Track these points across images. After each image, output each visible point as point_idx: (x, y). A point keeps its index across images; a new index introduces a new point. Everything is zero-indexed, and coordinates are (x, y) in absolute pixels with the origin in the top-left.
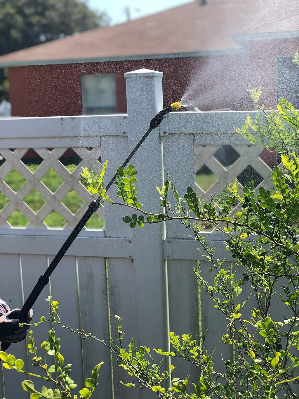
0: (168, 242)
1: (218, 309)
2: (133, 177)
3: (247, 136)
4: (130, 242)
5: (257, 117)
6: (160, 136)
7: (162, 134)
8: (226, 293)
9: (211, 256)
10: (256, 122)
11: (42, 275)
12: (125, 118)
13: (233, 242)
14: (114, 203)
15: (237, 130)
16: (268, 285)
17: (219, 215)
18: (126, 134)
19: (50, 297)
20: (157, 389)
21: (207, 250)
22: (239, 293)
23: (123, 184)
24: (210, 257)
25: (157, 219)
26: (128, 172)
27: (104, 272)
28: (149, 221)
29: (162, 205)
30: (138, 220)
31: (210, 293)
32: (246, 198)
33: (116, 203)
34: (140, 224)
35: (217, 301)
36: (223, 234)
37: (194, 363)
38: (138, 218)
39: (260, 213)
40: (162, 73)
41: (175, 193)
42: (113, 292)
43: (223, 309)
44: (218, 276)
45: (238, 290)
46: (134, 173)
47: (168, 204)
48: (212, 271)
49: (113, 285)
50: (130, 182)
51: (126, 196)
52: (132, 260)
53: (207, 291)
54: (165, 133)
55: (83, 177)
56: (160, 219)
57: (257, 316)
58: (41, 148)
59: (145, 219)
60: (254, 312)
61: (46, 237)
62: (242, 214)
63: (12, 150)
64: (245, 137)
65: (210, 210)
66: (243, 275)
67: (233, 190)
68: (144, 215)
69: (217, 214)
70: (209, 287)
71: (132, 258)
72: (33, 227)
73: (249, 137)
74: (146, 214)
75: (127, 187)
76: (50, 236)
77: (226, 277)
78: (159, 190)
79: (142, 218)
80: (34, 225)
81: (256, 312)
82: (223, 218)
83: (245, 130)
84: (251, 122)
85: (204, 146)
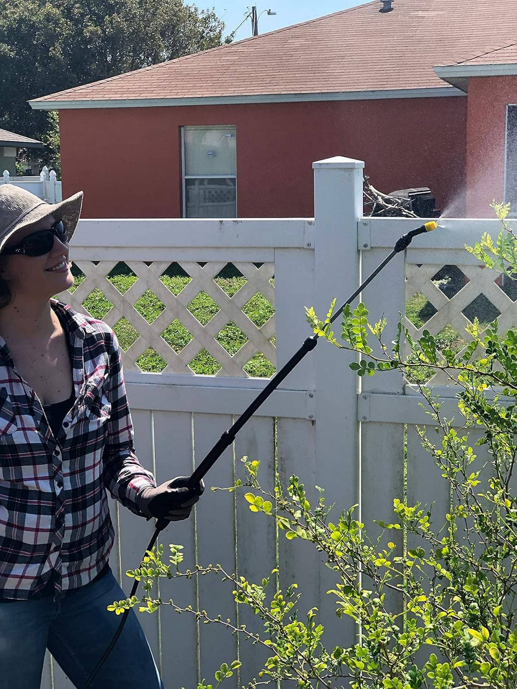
0: (365, 398)
1: (446, 478)
2: (364, 317)
3: (482, 257)
4: (311, 396)
5: (499, 238)
6: (359, 251)
7: (361, 247)
8: (456, 459)
9: (437, 413)
10: (498, 243)
11: (225, 432)
12: (310, 223)
13: (469, 395)
14: (341, 347)
15: (470, 249)
16: (509, 450)
17: (459, 362)
18: (312, 247)
19: (245, 458)
20: (381, 563)
21: (433, 406)
22: (473, 459)
23: (351, 325)
24: (436, 415)
25: (389, 366)
26: (358, 312)
27: (272, 437)
28: (379, 368)
29: (394, 350)
30: (367, 367)
31: (438, 457)
32: (490, 342)
33: (343, 348)
34: (369, 372)
35: (446, 469)
36: (456, 384)
37: (423, 536)
38: (367, 365)
39: (507, 360)
40: (364, 162)
41: (407, 336)
42: (284, 466)
43: (453, 479)
44: (446, 438)
45: (470, 456)
46: (365, 314)
47: (383, 346)
48: (438, 432)
49: (284, 456)
50: (360, 323)
51: (355, 339)
52: (313, 422)
53: (433, 455)
54: (366, 246)
55: (309, 318)
56: (392, 366)
57: (496, 487)
58: (188, 262)
59: (376, 366)
60: (492, 482)
61: (192, 387)
62: (487, 362)
63: (148, 263)
64: (480, 258)
65: (451, 356)
66: (486, 433)
67: (472, 332)
68: (374, 361)
69: (457, 361)
70: (436, 451)
71: (313, 419)
72: (172, 372)
73: (485, 258)
74: (377, 360)
75: (357, 329)
76: (196, 386)
77: (456, 440)
78: (372, 329)
79: (371, 365)
80: (175, 370)
81: (494, 482)
82: (464, 365)
83: (480, 249)
84: (492, 244)
85: (419, 265)
